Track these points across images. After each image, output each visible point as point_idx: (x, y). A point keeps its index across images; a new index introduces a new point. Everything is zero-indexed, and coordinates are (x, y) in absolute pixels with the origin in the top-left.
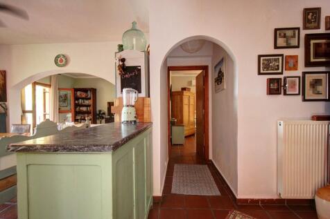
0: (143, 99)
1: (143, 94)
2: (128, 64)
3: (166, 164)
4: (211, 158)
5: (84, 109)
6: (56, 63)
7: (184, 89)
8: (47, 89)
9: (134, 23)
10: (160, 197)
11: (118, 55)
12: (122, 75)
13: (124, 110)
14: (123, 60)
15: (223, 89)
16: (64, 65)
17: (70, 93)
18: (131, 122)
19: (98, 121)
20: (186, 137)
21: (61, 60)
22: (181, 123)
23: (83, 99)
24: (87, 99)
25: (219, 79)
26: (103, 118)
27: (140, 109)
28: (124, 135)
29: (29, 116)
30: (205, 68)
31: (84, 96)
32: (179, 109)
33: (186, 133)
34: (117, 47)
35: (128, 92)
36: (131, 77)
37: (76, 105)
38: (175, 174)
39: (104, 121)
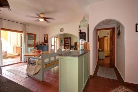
0: (87, 42)
1: (87, 41)
2: (82, 31)
3: (95, 66)
4: (116, 66)
5: (67, 44)
6: (60, 31)
7: (105, 37)
8: (57, 38)
9: (84, 18)
10: (92, 76)
11: (79, 29)
12: (80, 35)
13: (81, 46)
14: (80, 30)
15: (120, 38)
16: (62, 31)
17: (63, 40)
18: (83, 50)
19: (71, 49)
20: (105, 57)
21: (62, 30)
22: (103, 50)
23: (67, 41)
24: (68, 41)
25: (119, 34)
26: (73, 48)
27: (86, 46)
28: (80, 54)
29: (53, 47)
30: (113, 29)
31: (67, 40)
32: (102, 45)
33: (106, 55)
34: (78, 26)
35: (82, 40)
36: (83, 36)
37: (65, 43)
38: (99, 70)
39: (73, 49)
